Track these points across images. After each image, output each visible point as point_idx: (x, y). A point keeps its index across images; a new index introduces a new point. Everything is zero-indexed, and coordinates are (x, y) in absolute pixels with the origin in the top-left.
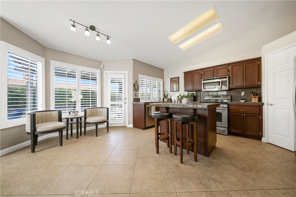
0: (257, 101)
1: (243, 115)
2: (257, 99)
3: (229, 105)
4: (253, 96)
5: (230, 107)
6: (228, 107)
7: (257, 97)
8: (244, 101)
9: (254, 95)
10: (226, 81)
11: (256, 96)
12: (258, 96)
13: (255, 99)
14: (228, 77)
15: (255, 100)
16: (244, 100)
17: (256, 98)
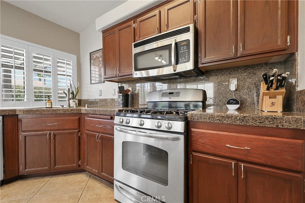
0: (279, 108)
1: (237, 167)
2: (280, 99)
3: (191, 123)
4: (268, 89)
5: (193, 129)
6: (188, 133)
7: (279, 94)
8: (237, 106)
9: (271, 86)
10: (188, 41)
11: (277, 88)
12: (283, 90)
13: (273, 100)
14: (192, 26)
15: (273, 104)
16: (237, 103)
17: (275, 97)
